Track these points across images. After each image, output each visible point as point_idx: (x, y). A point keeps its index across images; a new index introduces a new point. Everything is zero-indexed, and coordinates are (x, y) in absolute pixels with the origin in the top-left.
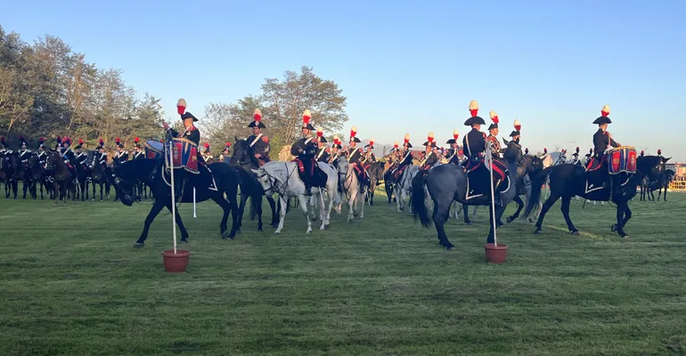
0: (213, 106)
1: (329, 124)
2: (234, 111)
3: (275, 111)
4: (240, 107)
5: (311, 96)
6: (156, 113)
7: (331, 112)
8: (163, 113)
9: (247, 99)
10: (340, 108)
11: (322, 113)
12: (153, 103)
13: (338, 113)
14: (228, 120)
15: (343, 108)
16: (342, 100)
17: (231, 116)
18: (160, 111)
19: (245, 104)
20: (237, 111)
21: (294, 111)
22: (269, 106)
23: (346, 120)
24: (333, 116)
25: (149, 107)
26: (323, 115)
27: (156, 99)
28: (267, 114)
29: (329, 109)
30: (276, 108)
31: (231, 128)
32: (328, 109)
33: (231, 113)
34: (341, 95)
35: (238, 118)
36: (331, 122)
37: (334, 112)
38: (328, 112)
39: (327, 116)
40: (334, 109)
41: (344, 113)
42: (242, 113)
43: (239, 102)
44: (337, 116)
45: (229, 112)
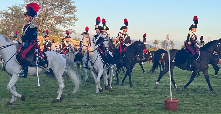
1: (66, 23)
2: (6, 14)
4: (10, 12)
5: (55, 5)
7: (67, 15)
9: (14, 7)
10: (73, 13)
11: (62, 16)
13: (72, 16)
14: (2, 20)
15: (75, 13)
16: (74, 8)
17: (4, 18)
20: (7, 14)
23: (76, 20)
31: (4, 25)
32: (65, 14)
33: (4, 16)
34: (73, 5)
35: (9, 19)
36: (67, 22)
37: (69, 15)
38: (65, 15)
39: (65, 18)
40: (69, 13)
41: (75, 16)
42: (11, 16)
43: (9, 9)
44: (71, 18)
45: (2, 15)
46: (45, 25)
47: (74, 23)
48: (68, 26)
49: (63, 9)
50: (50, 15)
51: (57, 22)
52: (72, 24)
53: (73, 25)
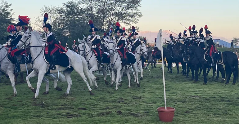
0: (46, 8)
1: (128, 20)
2: (61, 11)
3: (89, 10)
4: (65, 9)
6: (8, 14)
7: (130, 11)
8: (13, 14)
9: (69, 2)
10: (136, 8)
12: (7, 6)
14: (57, 18)
15: (138, 8)
16: (138, 2)
17: (58, 15)
18: (11, 13)
19: (68, 6)
21: (103, 11)
22: (85, 7)
23: (140, 16)
24: (131, 14)
25: (4, 10)
26: (124, 14)
27: (8, 4)
28: (84, 13)
29: (128, 8)
30: (90, 9)
33: (59, 13)
35: (64, 16)
36: (130, 18)
37: (132, 11)
38: (128, 11)
39: (127, 14)
40: (132, 9)
41: (139, 12)
42: (66, 13)
43: (64, 5)
44: (134, 14)
45: (57, 12)
46: (105, 23)
47: (138, 19)
48: (131, 23)
49: (125, 4)
50: (110, 11)
51: (119, 19)
52: (135, 20)
53: (137, 22)
